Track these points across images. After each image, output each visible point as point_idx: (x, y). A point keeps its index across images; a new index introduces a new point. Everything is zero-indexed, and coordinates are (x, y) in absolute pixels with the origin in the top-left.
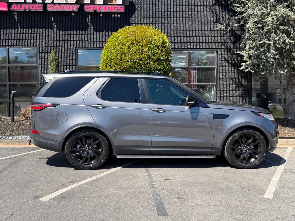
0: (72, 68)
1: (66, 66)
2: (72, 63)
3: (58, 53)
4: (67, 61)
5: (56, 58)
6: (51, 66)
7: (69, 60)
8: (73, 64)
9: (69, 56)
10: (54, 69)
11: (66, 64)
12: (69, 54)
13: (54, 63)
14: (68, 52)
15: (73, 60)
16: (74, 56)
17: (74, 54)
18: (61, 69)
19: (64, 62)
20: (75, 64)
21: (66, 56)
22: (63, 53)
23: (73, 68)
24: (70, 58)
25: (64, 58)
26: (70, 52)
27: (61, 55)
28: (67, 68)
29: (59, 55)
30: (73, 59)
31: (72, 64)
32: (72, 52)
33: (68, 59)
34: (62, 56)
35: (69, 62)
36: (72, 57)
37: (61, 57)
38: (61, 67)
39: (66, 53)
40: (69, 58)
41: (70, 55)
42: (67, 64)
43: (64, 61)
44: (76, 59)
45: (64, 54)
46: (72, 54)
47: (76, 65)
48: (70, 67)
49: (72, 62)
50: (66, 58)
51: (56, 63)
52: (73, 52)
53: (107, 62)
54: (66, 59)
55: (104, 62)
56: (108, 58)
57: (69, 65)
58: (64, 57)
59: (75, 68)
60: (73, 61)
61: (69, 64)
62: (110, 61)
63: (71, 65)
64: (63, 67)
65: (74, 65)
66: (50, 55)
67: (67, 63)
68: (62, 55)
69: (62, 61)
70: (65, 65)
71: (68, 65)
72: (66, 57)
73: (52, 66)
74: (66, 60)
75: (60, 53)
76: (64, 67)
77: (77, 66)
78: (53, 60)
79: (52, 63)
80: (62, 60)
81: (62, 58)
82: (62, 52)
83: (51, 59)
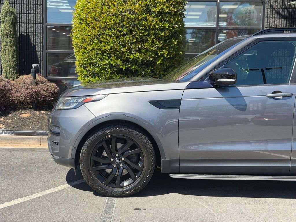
0: (37, 27)
1: (28, 24)
2: (37, 19)
3: (17, 4)
4: (30, 17)
5: (11, 12)
6: (3, 23)
7: (32, 15)
8: (39, 21)
9: (32, 9)
10: (7, 28)
11: (28, 22)
12: (32, 6)
13: (7, 18)
14: (32, 3)
15: (39, 15)
16: (40, 9)
17: (40, 6)
18: (21, 28)
19: (25, 19)
20: (41, 21)
21: (27, 9)
22: (24, 4)
23: (39, 27)
24: (34, 11)
25: (25, 12)
26: (34, 3)
27: (20, 7)
28: (30, 27)
29: (18, 7)
30: (39, 13)
31: (37, 21)
32: (37, 3)
33: (31, 13)
34: (23, 9)
35: (32, 17)
36: (37, 11)
37: (20, 10)
38: (21, 26)
39: (28, 4)
40: (32, 11)
41: (34, 7)
42: (30, 21)
43: (25, 17)
44: (43, 14)
45: (25, 6)
46: (36, 5)
47: (43, 23)
48: (34, 26)
49: (37, 17)
50: (27, 12)
51: (11, 20)
52: (39, 3)
53: (81, 17)
54: (29, 13)
55: (77, 17)
56: (82, 10)
57: (33, 23)
58: (25, 10)
59: (41, 27)
60: (39, 17)
61: (33, 21)
62: (86, 15)
63: (36, 23)
64: (23, 25)
65: (40, 23)
66: (2, 7)
67: (30, 19)
68: (23, 7)
69: (23, 17)
70: (26, 23)
71: (31, 23)
72: (29, 10)
73: (5, 23)
74: (28, 15)
75: (19, 4)
76: (25, 26)
77: (45, 24)
78: (6, 14)
79: (4, 18)
80: (23, 14)
81: (23, 12)
82: (22, 3)
83: (4, 12)
